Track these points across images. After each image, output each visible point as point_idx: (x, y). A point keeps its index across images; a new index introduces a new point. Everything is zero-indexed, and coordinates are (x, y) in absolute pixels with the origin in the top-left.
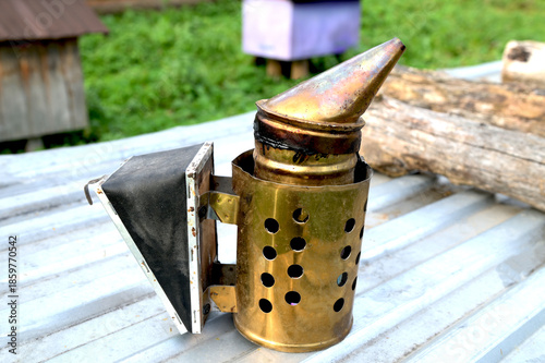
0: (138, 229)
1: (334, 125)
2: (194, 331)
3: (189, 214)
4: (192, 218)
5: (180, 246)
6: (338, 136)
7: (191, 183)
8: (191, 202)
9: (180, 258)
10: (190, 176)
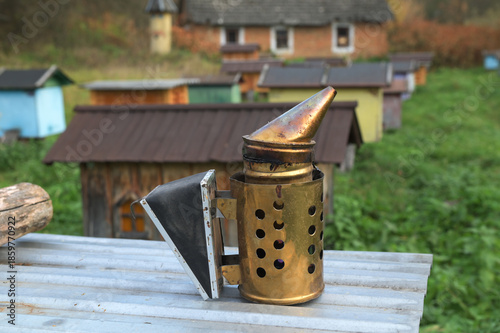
0: (171, 227)
1: (294, 143)
2: (213, 297)
3: (205, 212)
4: (207, 216)
5: (200, 236)
6: (298, 151)
7: (204, 191)
8: (206, 204)
9: (201, 244)
10: (204, 186)
